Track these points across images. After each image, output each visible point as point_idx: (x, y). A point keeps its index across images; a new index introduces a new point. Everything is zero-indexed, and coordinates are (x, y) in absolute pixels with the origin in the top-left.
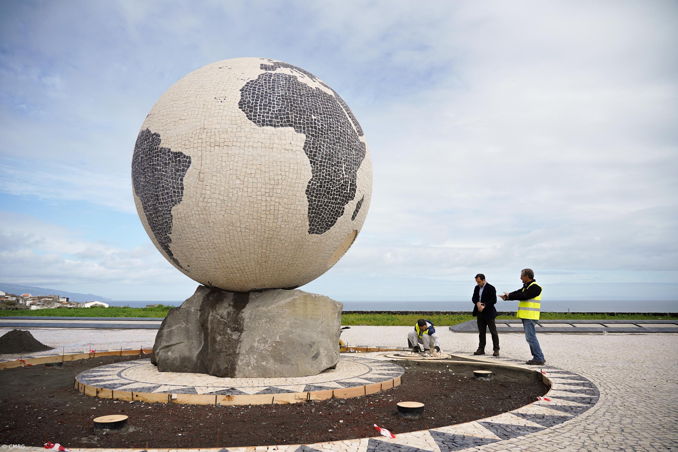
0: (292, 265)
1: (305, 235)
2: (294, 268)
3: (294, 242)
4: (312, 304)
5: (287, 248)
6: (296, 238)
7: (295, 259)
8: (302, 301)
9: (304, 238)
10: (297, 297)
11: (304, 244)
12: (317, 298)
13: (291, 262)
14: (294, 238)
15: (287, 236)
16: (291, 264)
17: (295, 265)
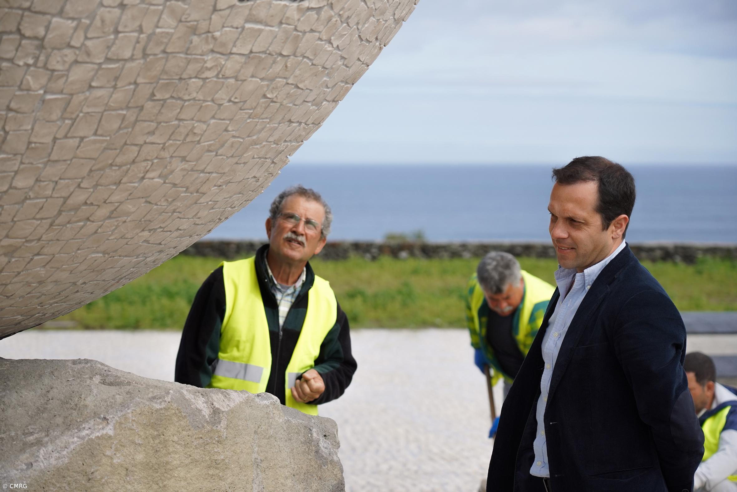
0: (85, 211)
1: (215, 10)
2: (91, 227)
3: (132, 59)
4: (195, 462)
5: (77, 99)
6: (148, 29)
7: (113, 174)
8: (140, 457)
9: (203, 26)
10: (109, 430)
11: (192, 69)
12: (223, 424)
13: (79, 197)
14: (140, 30)
15: (91, 17)
16: (76, 209)
17: (104, 211)
